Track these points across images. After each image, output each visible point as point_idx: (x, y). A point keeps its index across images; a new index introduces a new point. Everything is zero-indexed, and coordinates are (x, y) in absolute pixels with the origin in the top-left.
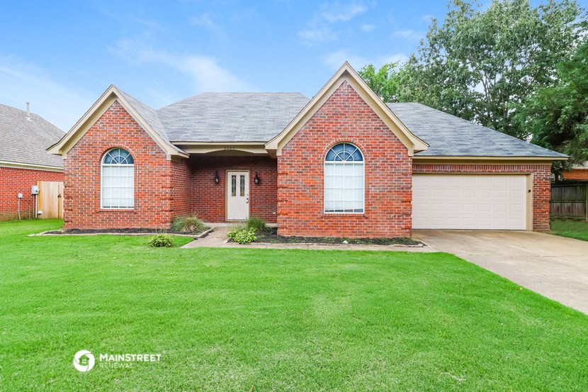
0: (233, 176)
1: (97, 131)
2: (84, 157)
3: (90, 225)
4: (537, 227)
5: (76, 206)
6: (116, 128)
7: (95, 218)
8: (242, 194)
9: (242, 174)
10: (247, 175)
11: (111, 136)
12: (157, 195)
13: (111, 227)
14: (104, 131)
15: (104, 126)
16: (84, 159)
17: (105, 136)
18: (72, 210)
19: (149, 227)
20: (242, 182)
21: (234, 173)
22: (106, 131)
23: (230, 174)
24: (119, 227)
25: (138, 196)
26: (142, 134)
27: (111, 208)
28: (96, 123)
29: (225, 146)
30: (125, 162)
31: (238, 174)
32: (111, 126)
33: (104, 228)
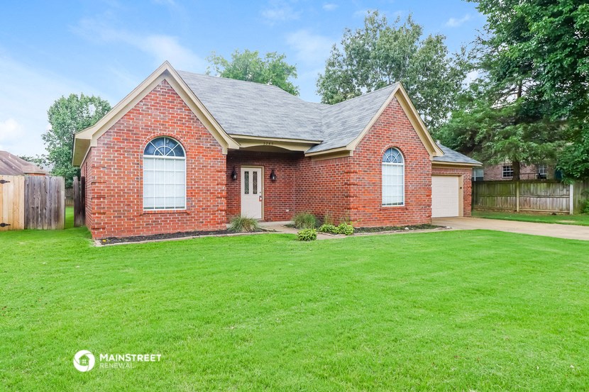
0: (245, 172)
1: (140, 114)
2: (122, 145)
3: (131, 231)
4: (465, 215)
5: (111, 208)
6: (164, 113)
7: (137, 222)
8: (255, 192)
9: (255, 170)
10: (260, 171)
11: (157, 121)
12: (213, 193)
13: (159, 232)
14: (149, 115)
15: (148, 108)
16: (121, 148)
17: (149, 120)
18: (104, 213)
19: (204, 229)
20: (255, 179)
21: (247, 170)
22: (151, 115)
23: (243, 170)
24: (168, 232)
25: (191, 194)
26: (196, 122)
27: (165, 209)
28: (138, 104)
29: (264, 142)
30: (172, 154)
31: (251, 170)
32: (157, 109)
33: (150, 234)
